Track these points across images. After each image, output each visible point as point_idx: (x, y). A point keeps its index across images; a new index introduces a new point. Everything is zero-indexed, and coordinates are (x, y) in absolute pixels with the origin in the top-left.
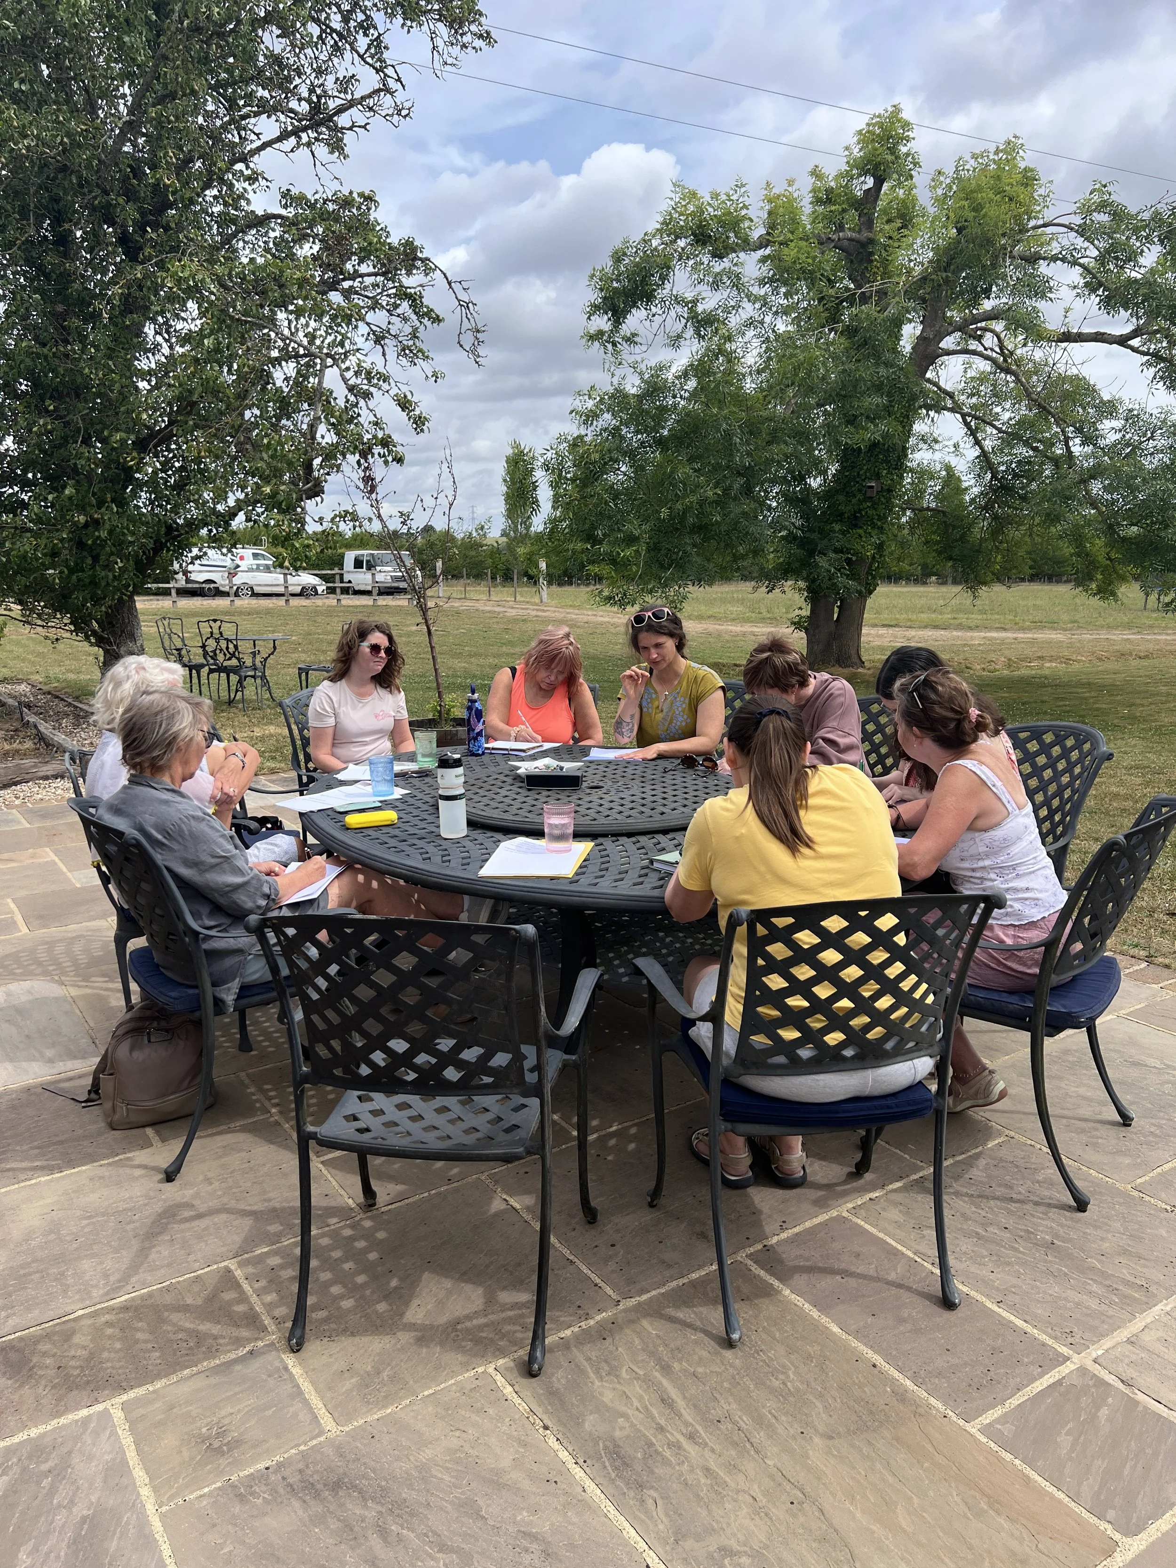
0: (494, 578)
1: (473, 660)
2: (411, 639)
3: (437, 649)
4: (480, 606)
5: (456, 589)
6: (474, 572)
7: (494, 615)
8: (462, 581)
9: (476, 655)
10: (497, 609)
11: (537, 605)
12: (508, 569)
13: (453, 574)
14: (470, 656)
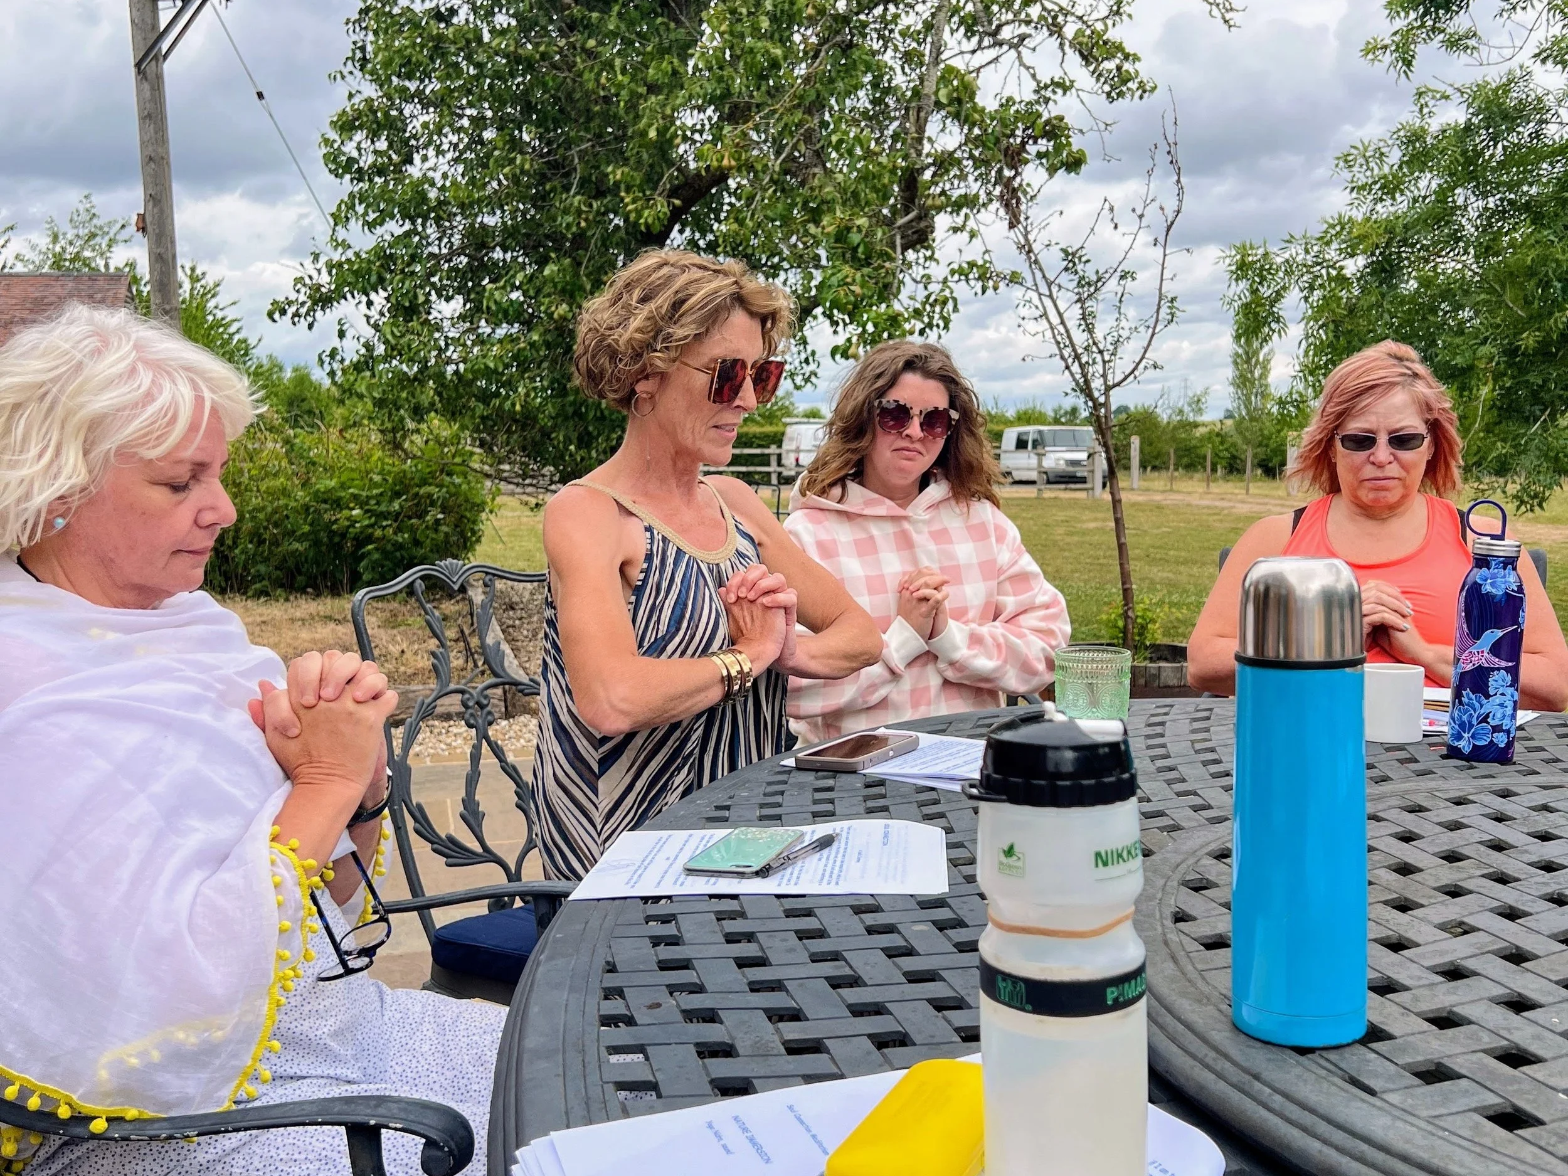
0: (1214, 470)
1: (1182, 568)
2: (1087, 538)
3: (1132, 553)
4: (1195, 500)
5: (1158, 481)
6: (1185, 460)
7: (1218, 511)
8: (1164, 473)
9: (1185, 562)
10: (1217, 503)
11: (1280, 498)
12: (1234, 457)
13: (1152, 463)
14: (1178, 563)
